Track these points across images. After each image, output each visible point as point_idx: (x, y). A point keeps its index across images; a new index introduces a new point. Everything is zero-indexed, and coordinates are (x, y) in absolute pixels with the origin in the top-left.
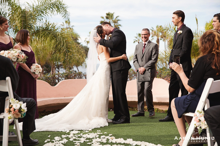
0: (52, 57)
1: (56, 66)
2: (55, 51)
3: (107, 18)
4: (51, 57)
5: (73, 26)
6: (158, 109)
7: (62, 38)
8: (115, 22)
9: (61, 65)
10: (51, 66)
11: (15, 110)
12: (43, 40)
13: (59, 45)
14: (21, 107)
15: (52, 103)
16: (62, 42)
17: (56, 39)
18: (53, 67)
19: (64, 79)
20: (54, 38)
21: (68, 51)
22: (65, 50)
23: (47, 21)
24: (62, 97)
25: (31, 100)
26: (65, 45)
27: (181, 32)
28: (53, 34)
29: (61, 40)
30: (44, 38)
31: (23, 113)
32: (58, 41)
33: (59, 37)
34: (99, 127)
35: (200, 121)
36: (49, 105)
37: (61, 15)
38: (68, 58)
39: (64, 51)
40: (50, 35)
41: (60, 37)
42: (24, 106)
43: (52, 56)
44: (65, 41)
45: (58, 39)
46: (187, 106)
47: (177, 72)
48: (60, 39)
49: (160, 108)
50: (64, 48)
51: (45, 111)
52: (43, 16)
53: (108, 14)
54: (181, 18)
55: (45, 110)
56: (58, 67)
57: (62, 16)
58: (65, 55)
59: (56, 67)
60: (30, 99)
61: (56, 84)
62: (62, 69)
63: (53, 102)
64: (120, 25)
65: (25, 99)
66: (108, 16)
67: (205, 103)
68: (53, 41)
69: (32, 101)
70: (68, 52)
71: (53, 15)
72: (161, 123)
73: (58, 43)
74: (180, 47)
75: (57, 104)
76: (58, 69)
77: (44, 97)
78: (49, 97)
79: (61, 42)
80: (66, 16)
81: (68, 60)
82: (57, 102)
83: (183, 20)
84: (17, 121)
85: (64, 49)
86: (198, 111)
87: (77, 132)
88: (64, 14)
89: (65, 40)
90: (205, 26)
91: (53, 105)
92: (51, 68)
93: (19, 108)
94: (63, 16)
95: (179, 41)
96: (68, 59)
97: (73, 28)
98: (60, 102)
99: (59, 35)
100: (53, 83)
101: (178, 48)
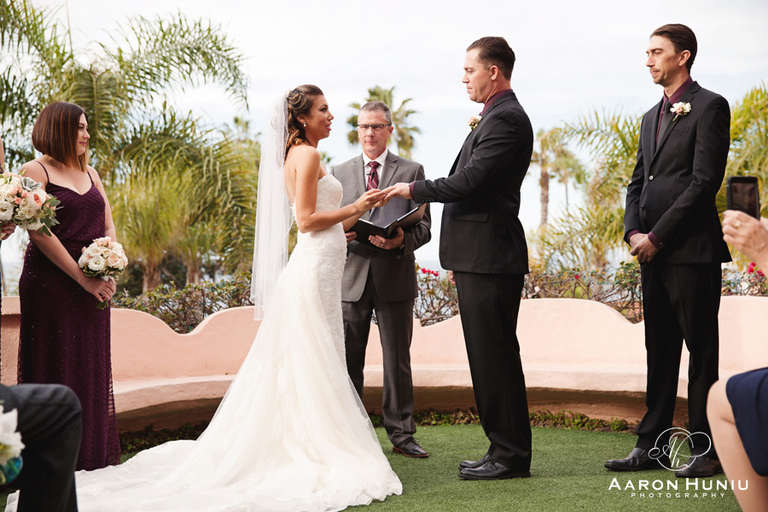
0: (189, 237)
1: (204, 266)
4: (187, 237)
5: (260, 133)
7: (218, 163)
9: (220, 264)
10: (186, 268)
12: (154, 169)
13: (210, 190)
15: (177, 399)
16: (220, 177)
17: (197, 165)
18: (193, 271)
19: (224, 306)
20: (191, 162)
21: (242, 208)
22: (229, 206)
23: (168, 107)
24: (219, 374)
25: (55, 392)
26: (229, 190)
27: (687, 107)
28: (187, 150)
29: (215, 170)
30: (154, 165)
32: (205, 172)
33: (209, 161)
36: (165, 405)
38: (239, 234)
39: (226, 210)
40: (178, 152)
41: (212, 160)
43: (188, 232)
44: (232, 175)
45: (205, 168)
48: (211, 168)
50: (228, 197)
51: (149, 428)
52: (154, 87)
53: (373, 93)
54: (687, 54)
55: (151, 426)
56: (211, 270)
58: (229, 222)
59: (203, 270)
60: (53, 387)
61: (194, 324)
63: (180, 394)
64: (415, 129)
68: (188, 173)
69: (60, 396)
70: (242, 214)
71: (188, 88)
73: (204, 180)
74: (681, 168)
75: (197, 401)
76: (212, 276)
77: (148, 374)
78: (167, 375)
79: (215, 178)
81: (239, 241)
82: (199, 393)
83: (688, 64)
85: (225, 203)
88: (231, 83)
89: (228, 172)
91: (181, 406)
92: (185, 274)
96: (241, 238)
98: (210, 394)
99: (207, 153)
100: (183, 320)
101: (673, 171)
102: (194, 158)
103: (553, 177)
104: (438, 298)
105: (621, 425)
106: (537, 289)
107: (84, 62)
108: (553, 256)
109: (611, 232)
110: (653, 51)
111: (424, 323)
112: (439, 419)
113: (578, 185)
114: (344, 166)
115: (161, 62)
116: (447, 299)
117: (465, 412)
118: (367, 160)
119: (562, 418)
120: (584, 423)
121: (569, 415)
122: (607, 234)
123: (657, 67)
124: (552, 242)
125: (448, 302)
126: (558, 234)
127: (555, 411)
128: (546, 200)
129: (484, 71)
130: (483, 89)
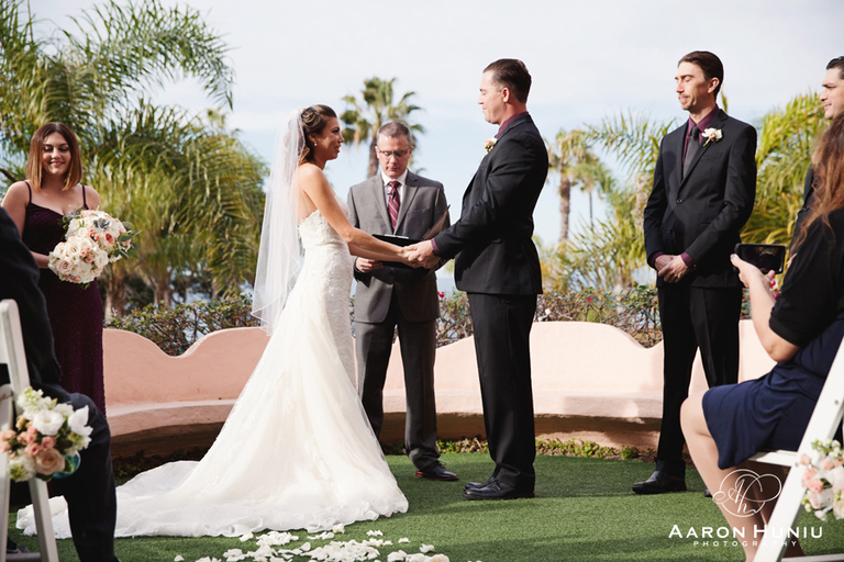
0: (159, 248)
1: (173, 283)
2: (178, 219)
3: (369, 98)
4: (156, 247)
5: (237, 130)
6: (592, 445)
7: (205, 169)
9: (194, 280)
11: (40, 436)
13: (197, 198)
14: (65, 425)
15: (170, 424)
16: (208, 184)
17: (181, 171)
18: (162, 290)
19: (217, 327)
20: (174, 168)
21: (233, 217)
22: (219, 215)
24: (212, 398)
26: (219, 197)
28: (168, 154)
29: (201, 176)
32: (191, 178)
33: (195, 166)
36: (157, 429)
37: (199, 82)
38: (231, 246)
39: (216, 219)
40: (158, 156)
41: (199, 165)
42: (79, 419)
44: (221, 181)
45: (190, 175)
48: (198, 174)
49: (602, 441)
50: (218, 207)
51: (140, 454)
53: (371, 85)
54: (716, 82)
55: (142, 452)
56: (181, 288)
57: (205, 84)
58: (219, 231)
59: (172, 287)
61: (185, 346)
62: (198, 296)
63: (174, 418)
64: (418, 128)
66: (372, 91)
68: (171, 181)
70: (234, 224)
71: (168, 83)
73: (190, 187)
74: (712, 192)
75: (191, 425)
76: (183, 295)
77: (138, 398)
78: (158, 399)
79: (203, 185)
80: (219, 87)
81: (232, 254)
82: (193, 417)
85: (215, 213)
87: (287, 538)
88: (211, 78)
89: (217, 178)
91: (174, 431)
93: (58, 428)
94: (207, 87)
96: (234, 251)
97: (239, 136)
98: (204, 419)
99: (193, 157)
100: (173, 342)
101: (705, 195)
102: (176, 164)
103: (574, 184)
104: (444, 320)
105: (632, 453)
106: (548, 311)
108: (572, 276)
109: (636, 249)
110: (683, 77)
113: (604, 195)
114: (363, 186)
115: (133, 53)
116: (453, 321)
117: (471, 439)
118: (387, 181)
119: (572, 446)
120: (594, 451)
121: (580, 443)
122: (631, 253)
123: (687, 92)
124: (572, 260)
125: (454, 325)
126: (578, 251)
127: (565, 439)
128: (567, 211)
129: (496, 93)
130: (496, 111)
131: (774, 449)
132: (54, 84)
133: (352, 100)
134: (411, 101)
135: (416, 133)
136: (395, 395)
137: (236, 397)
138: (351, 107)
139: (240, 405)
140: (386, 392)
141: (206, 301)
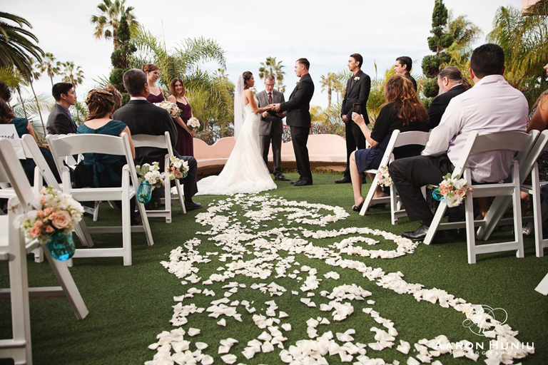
2: (208, 104)
3: (268, 64)
7: (216, 89)
8: (277, 69)
9: (215, 122)
10: (203, 124)
11: (176, 168)
13: (213, 98)
14: (182, 166)
16: (217, 93)
17: (209, 89)
18: (206, 125)
22: (220, 103)
23: (198, 69)
24: (221, 158)
26: (220, 97)
27: (359, 78)
28: (205, 84)
30: (195, 90)
31: (184, 172)
32: (212, 92)
33: (213, 88)
34: (267, 190)
35: (384, 177)
40: (202, 85)
42: (185, 164)
45: (212, 90)
46: (370, 162)
47: (358, 123)
48: (214, 90)
50: (219, 100)
52: (193, 63)
53: (268, 60)
54: (358, 63)
56: (212, 124)
57: (218, 62)
58: (220, 108)
59: (209, 124)
61: (213, 143)
62: (217, 127)
64: (283, 73)
65: (185, 157)
67: (390, 158)
68: (206, 92)
69: (192, 160)
72: (337, 185)
73: (211, 94)
74: (356, 96)
75: (216, 165)
76: (212, 127)
77: (200, 157)
78: (206, 158)
79: (215, 94)
80: (222, 63)
81: (223, 115)
82: (216, 163)
83: (360, 65)
84: (178, 181)
86: (382, 167)
87: (243, 195)
88: (220, 61)
89: (219, 91)
90: (385, 74)
93: (180, 167)
95: (355, 89)
97: (228, 77)
98: (219, 163)
99: (212, 85)
100: (210, 141)
101: (354, 97)
102: (208, 87)
103: (333, 90)
107: (170, 54)
110: (349, 61)
111: (284, 142)
112: (289, 171)
114: (260, 94)
115: (196, 54)
118: (268, 92)
120: (332, 171)
123: (350, 66)
127: (324, 168)
128: (330, 99)
129: (300, 67)
130: (300, 72)
131: (371, 169)
132: (170, 64)
133: (263, 64)
134: (281, 64)
135: (282, 74)
136: (270, 156)
137: (228, 157)
138: (263, 67)
139: (229, 160)
140: (269, 156)
141: (219, 129)
